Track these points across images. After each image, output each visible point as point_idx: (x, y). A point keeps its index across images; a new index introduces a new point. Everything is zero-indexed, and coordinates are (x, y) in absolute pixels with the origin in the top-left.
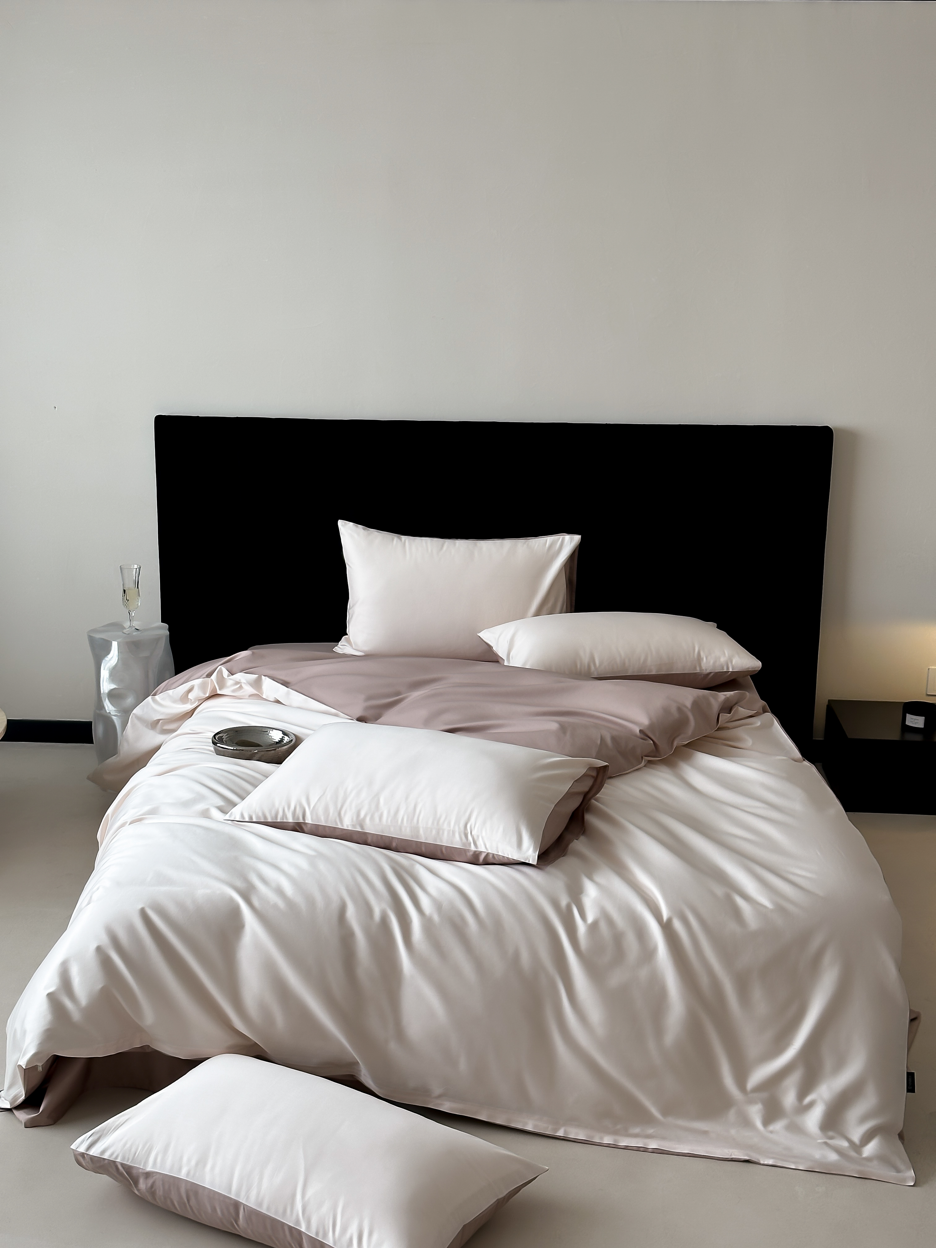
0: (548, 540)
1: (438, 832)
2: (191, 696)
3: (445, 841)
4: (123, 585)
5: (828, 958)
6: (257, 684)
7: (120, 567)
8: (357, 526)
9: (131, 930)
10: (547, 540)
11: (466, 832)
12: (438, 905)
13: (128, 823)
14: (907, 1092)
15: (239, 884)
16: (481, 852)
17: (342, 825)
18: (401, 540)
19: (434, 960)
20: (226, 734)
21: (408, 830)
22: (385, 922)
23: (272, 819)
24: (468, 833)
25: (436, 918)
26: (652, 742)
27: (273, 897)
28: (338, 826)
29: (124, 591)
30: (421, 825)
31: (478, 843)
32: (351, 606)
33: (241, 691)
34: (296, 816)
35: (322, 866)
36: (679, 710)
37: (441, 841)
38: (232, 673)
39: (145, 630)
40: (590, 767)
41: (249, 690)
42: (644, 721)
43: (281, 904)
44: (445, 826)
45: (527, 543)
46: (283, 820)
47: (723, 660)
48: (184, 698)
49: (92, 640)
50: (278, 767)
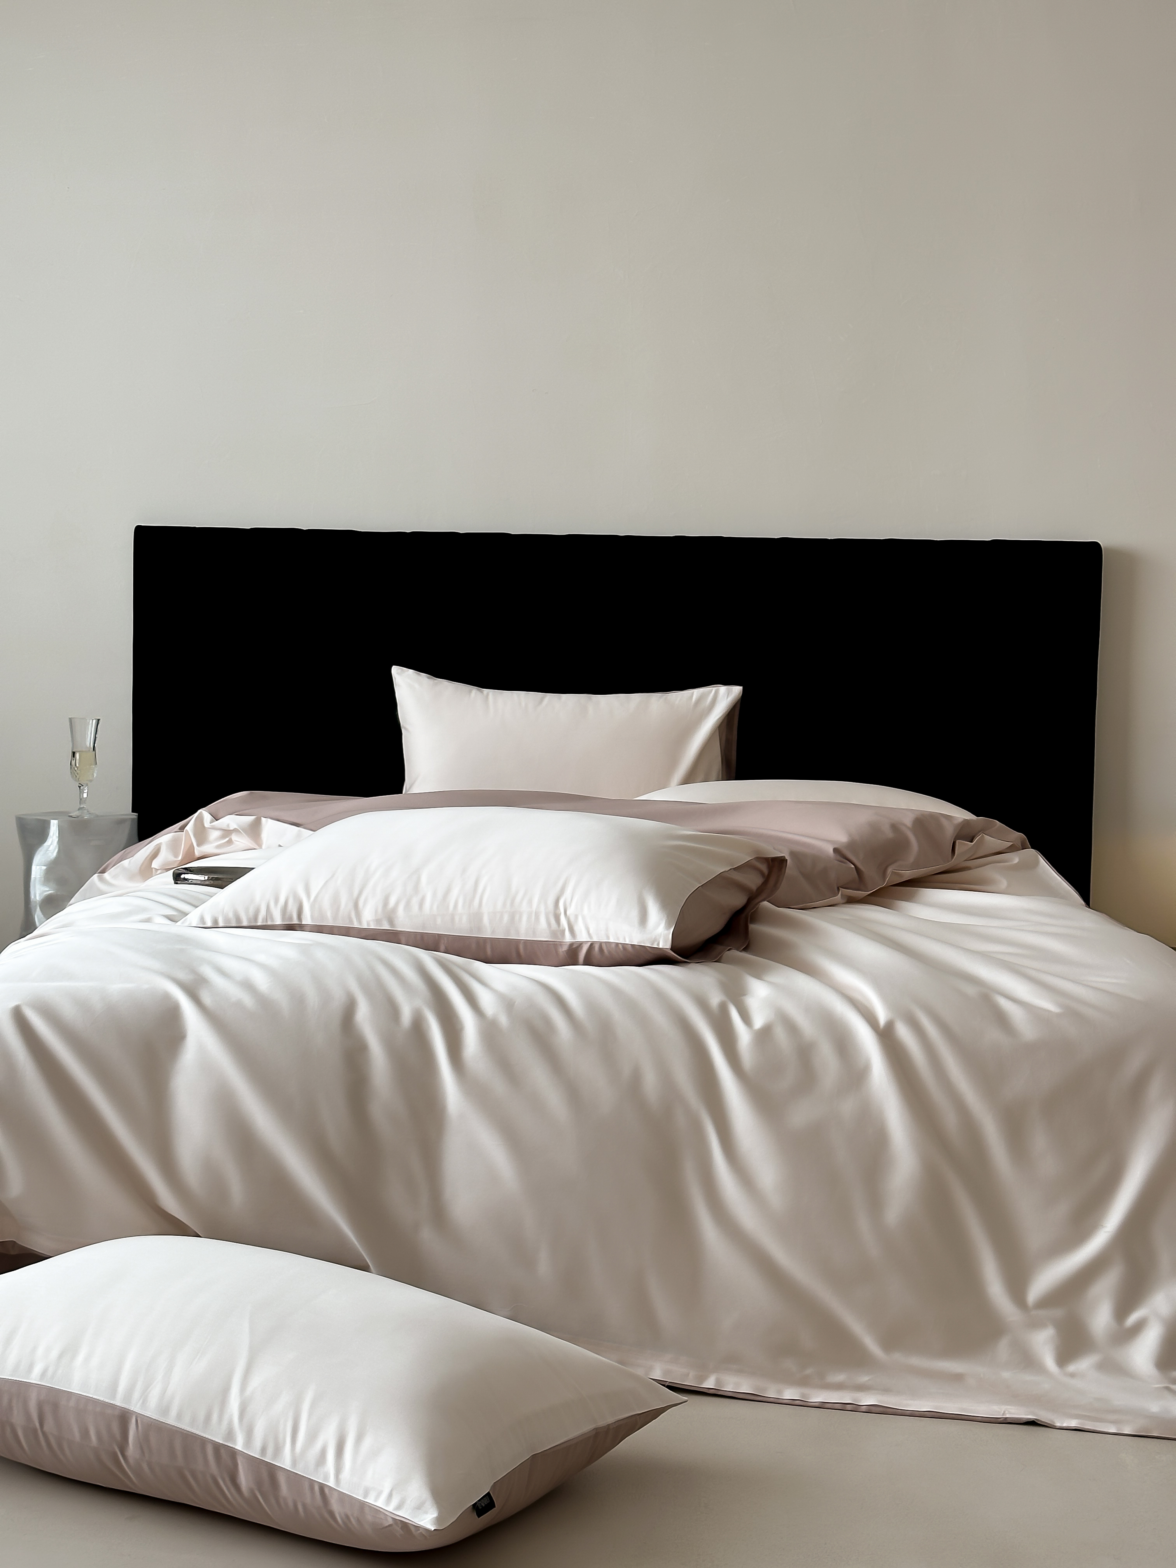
1: (512, 919)
4: (73, 746)
6: (254, 831)
8: (419, 675)
11: (557, 911)
12: (507, 1004)
15: (182, 975)
16: (581, 944)
17: (360, 922)
18: (482, 692)
22: (418, 1028)
23: (249, 921)
24: (560, 914)
25: (503, 1020)
26: (853, 866)
27: (235, 992)
28: (353, 923)
29: (74, 754)
31: (576, 928)
33: (233, 845)
34: (288, 914)
36: (894, 827)
37: (518, 933)
38: (217, 818)
39: (102, 815)
40: (757, 857)
42: (841, 838)
44: (524, 907)
45: (665, 696)
46: (267, 922)
48: (145, 869)
49: (21, 824)
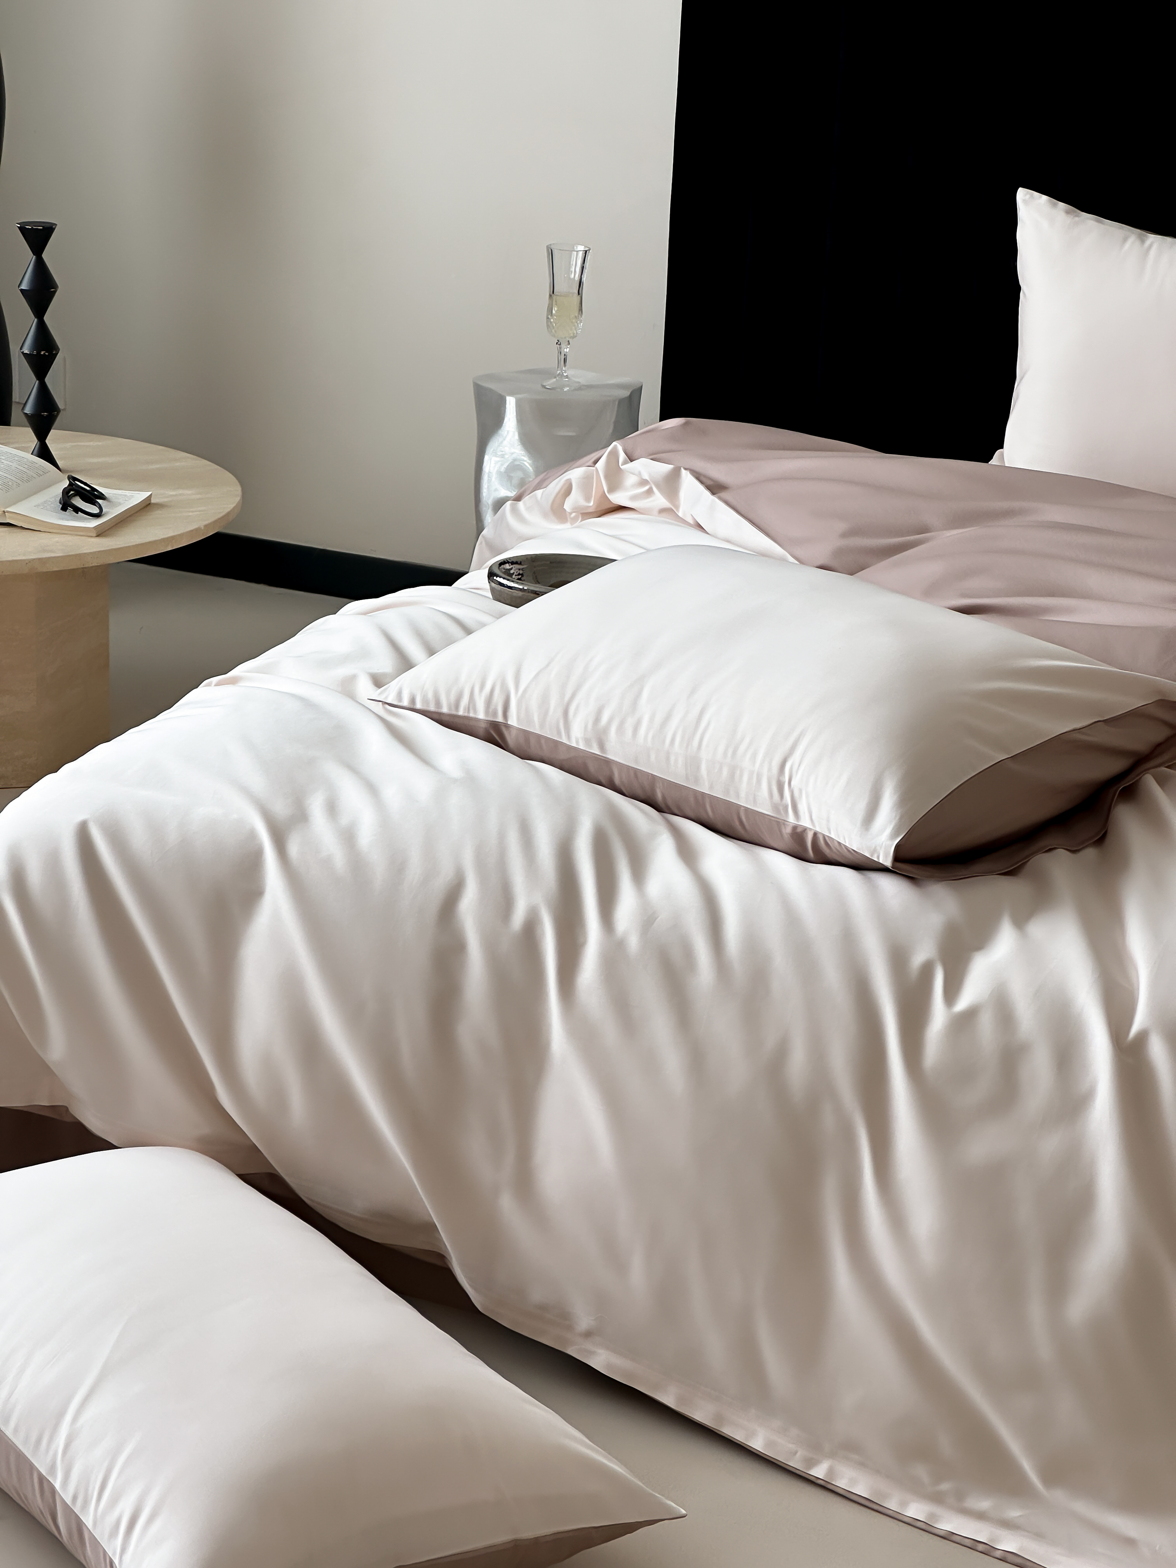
1: (732, 775)
2: (568, 504)
3: (743, 795)
4: (552, 282)
6: (671, 484)
7: (550, 248)
8: (1055, 205)
9: (53, 863)
11: (781, 778)
13: (213, 684)
16: (805, 829)
17: (569, 737)
19: (610, 1031)
20: (522, 562)
22: (531, 934)
23: (450, 708)
24: (784, 783)
27: (330, 844)
28: (561, 737)
29: (551, 298)
31: (800, 808)
34: (492, 707)
35: (455, 798)
38: (631, 457)
39: (593, 388)
41: (658, 498)
44: (746, 763)
46: (467, 713)
48: (558, 509)
49: (478, 393)
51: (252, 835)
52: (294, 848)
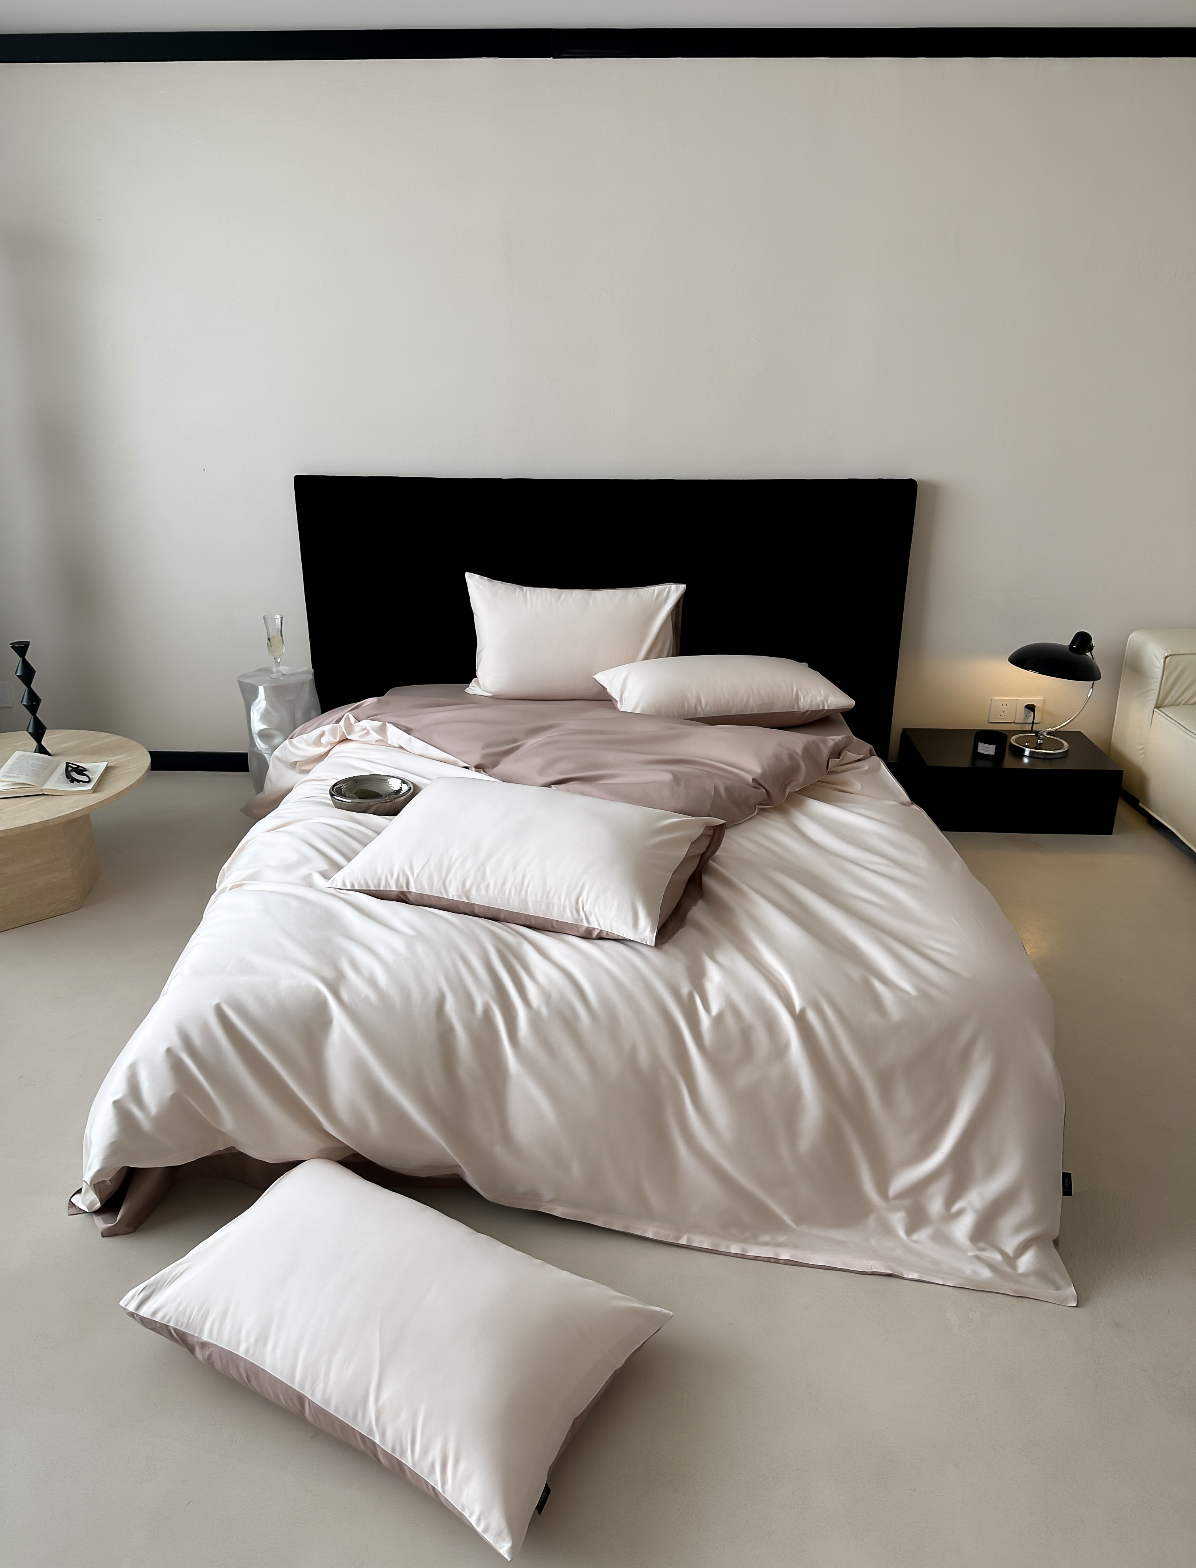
0: (657, 588)
1: (548, 906)
2: (323, 740)
3: (555, 915)
4: (267, 633)
5: (978, 1051)
6: (382, 730)
7: (264, 617)
8: (482, 578)
9: (205, 1030)
10: (655, 589)
11: (578, 907)
12: (547, 997)
13: (228, 889)
14: (1064, 1195)
15: (329, 973)
16: (594, 929)
17: (448, 896)
18: (523, 590)
19: (543, 1058)
20: (345, 784)
21: (516, 902)
22: (487, 1014)
23: (375, 886)
24: (579, 909)
25: (544, 1011)
26: (764, 791)
27: (364, 989)
28: (443, 895)
29: (269, 639)
30: (530, 899)
31: (590, 919)
32: (479, 651)
33: (369, 736)
34: (400, 885)
35: (421, 949)
36: (791, 757)
37: (552, 915)
38: (358, 720)
39: (292, 675)
40: (707, 826)
41: (375, 736)
42: (757, 769)
43: (373, 997)
44: (555, 900)
45: (637, 592)
46: (386, 888)
47: (819, 699)
48: (317, 742)
49: (242, 685)
50: (392, 820)
51: (318, 992)
52: (345, 996)
